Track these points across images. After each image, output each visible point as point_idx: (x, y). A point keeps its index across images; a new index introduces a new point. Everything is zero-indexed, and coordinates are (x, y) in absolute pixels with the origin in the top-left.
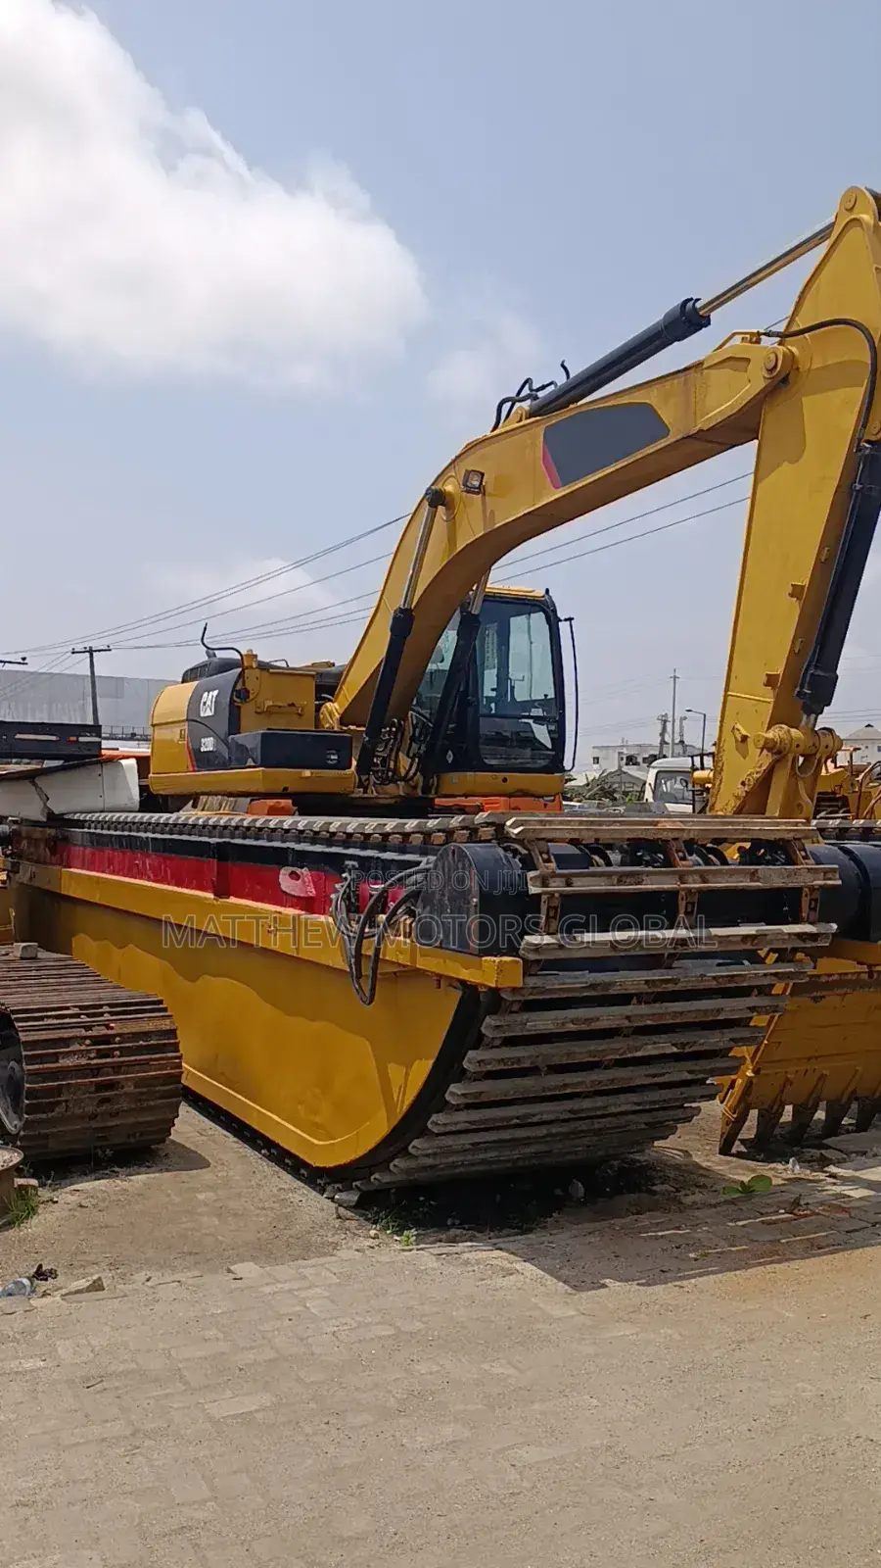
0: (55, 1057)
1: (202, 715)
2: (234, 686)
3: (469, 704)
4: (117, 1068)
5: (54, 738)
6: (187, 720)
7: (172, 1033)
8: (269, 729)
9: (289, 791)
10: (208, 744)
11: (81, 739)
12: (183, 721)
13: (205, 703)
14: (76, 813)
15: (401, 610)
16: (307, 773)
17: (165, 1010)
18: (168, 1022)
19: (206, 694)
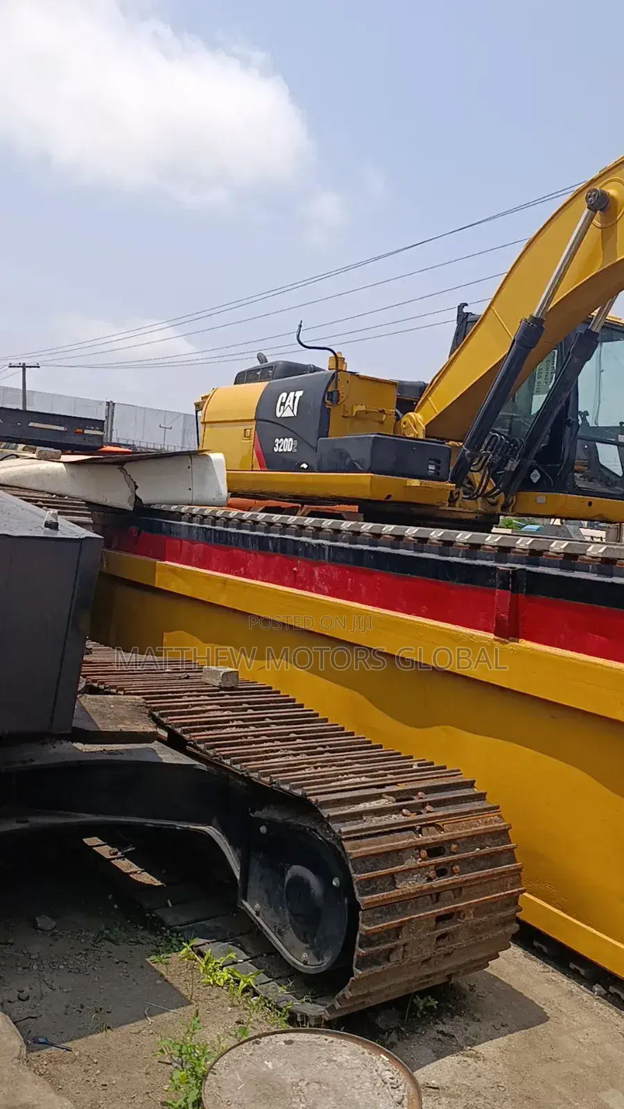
0: (392, 880)
1: (278, 414)
2: (327, 388)
3: (569, 423)
4: (458, 890)
5: (62, 428)
6: (255, 419)
7: (502, 834)
8: (378, 434)
9: (391, 499)
10: (286, 445)
11: (86, 432)
12: (251, 420)
13: (283, 404)
14: (162, 504)
15: (534, 319)
16: (416, 483)
17: (481, 797)
18: (493, 816)
19: (284, 395)
